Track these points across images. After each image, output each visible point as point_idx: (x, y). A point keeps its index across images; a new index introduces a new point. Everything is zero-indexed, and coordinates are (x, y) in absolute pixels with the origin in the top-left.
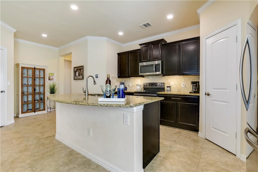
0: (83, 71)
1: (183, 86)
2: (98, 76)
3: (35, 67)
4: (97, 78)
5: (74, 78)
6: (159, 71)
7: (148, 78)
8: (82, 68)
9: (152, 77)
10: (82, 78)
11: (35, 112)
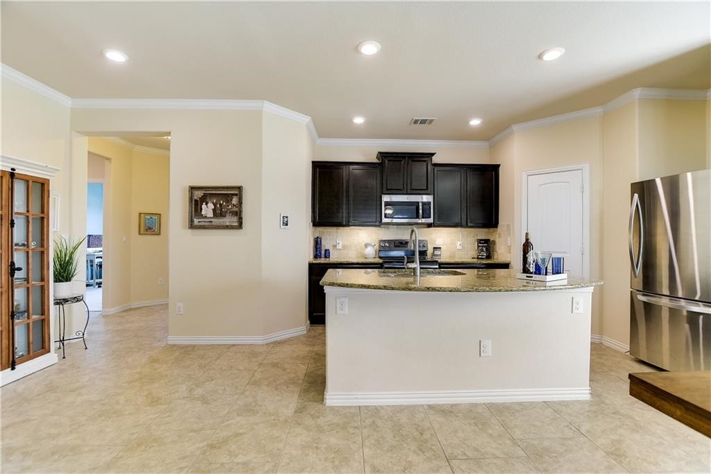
0: (240, 202)
1: (459, 247)
2: (287, 221)
3: (13, 169)
4: (287, 225)
5: (192, 221)
6: (430, 217)
7: (388, 228)
8: (236, 195)
9: (397, 228)
10: (236, 224)
11: (13, 369)
